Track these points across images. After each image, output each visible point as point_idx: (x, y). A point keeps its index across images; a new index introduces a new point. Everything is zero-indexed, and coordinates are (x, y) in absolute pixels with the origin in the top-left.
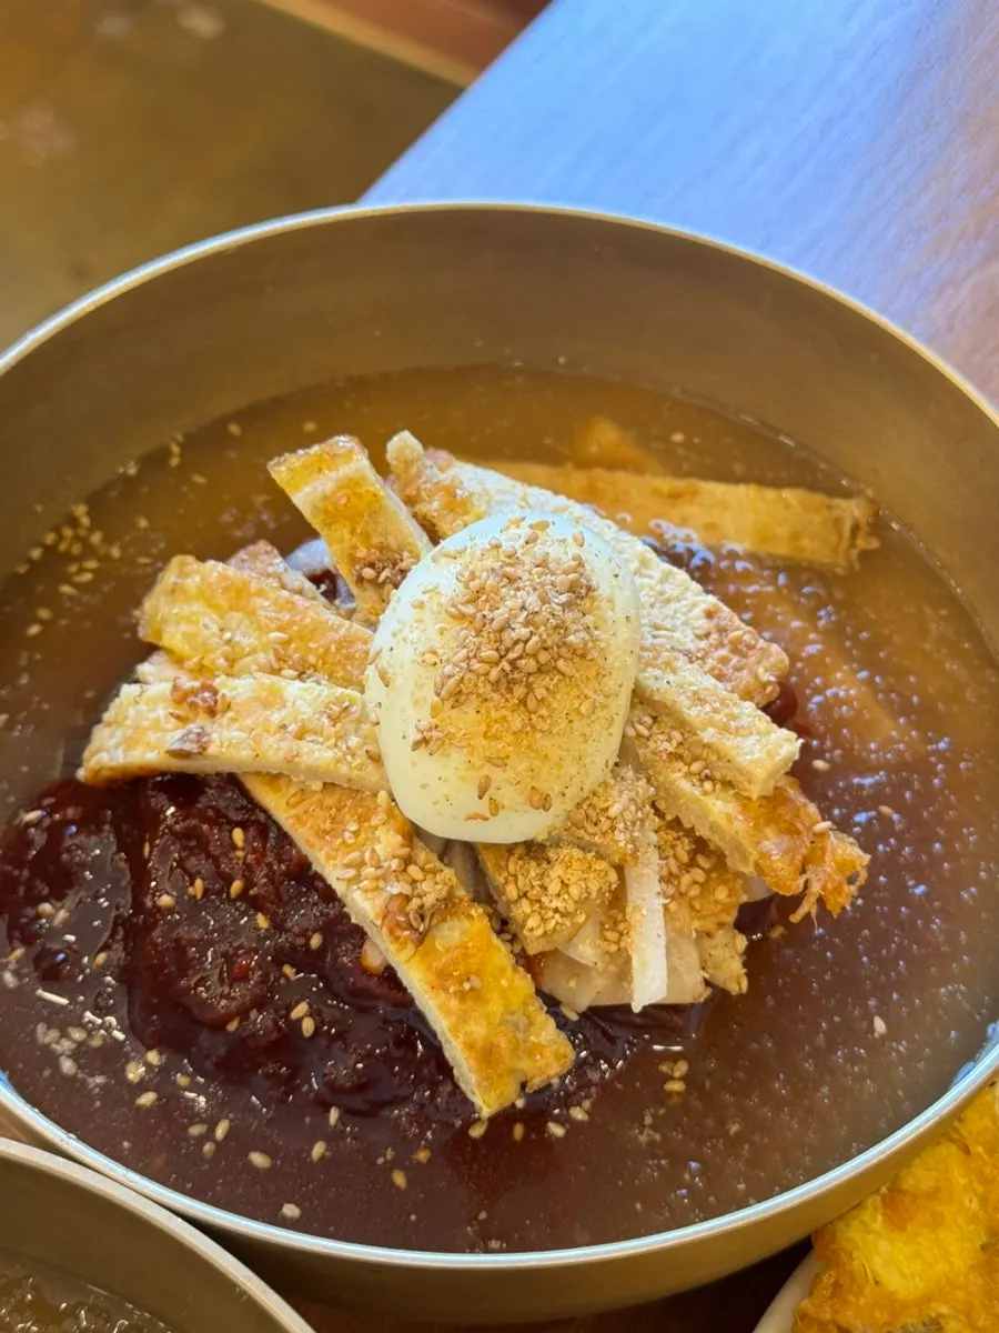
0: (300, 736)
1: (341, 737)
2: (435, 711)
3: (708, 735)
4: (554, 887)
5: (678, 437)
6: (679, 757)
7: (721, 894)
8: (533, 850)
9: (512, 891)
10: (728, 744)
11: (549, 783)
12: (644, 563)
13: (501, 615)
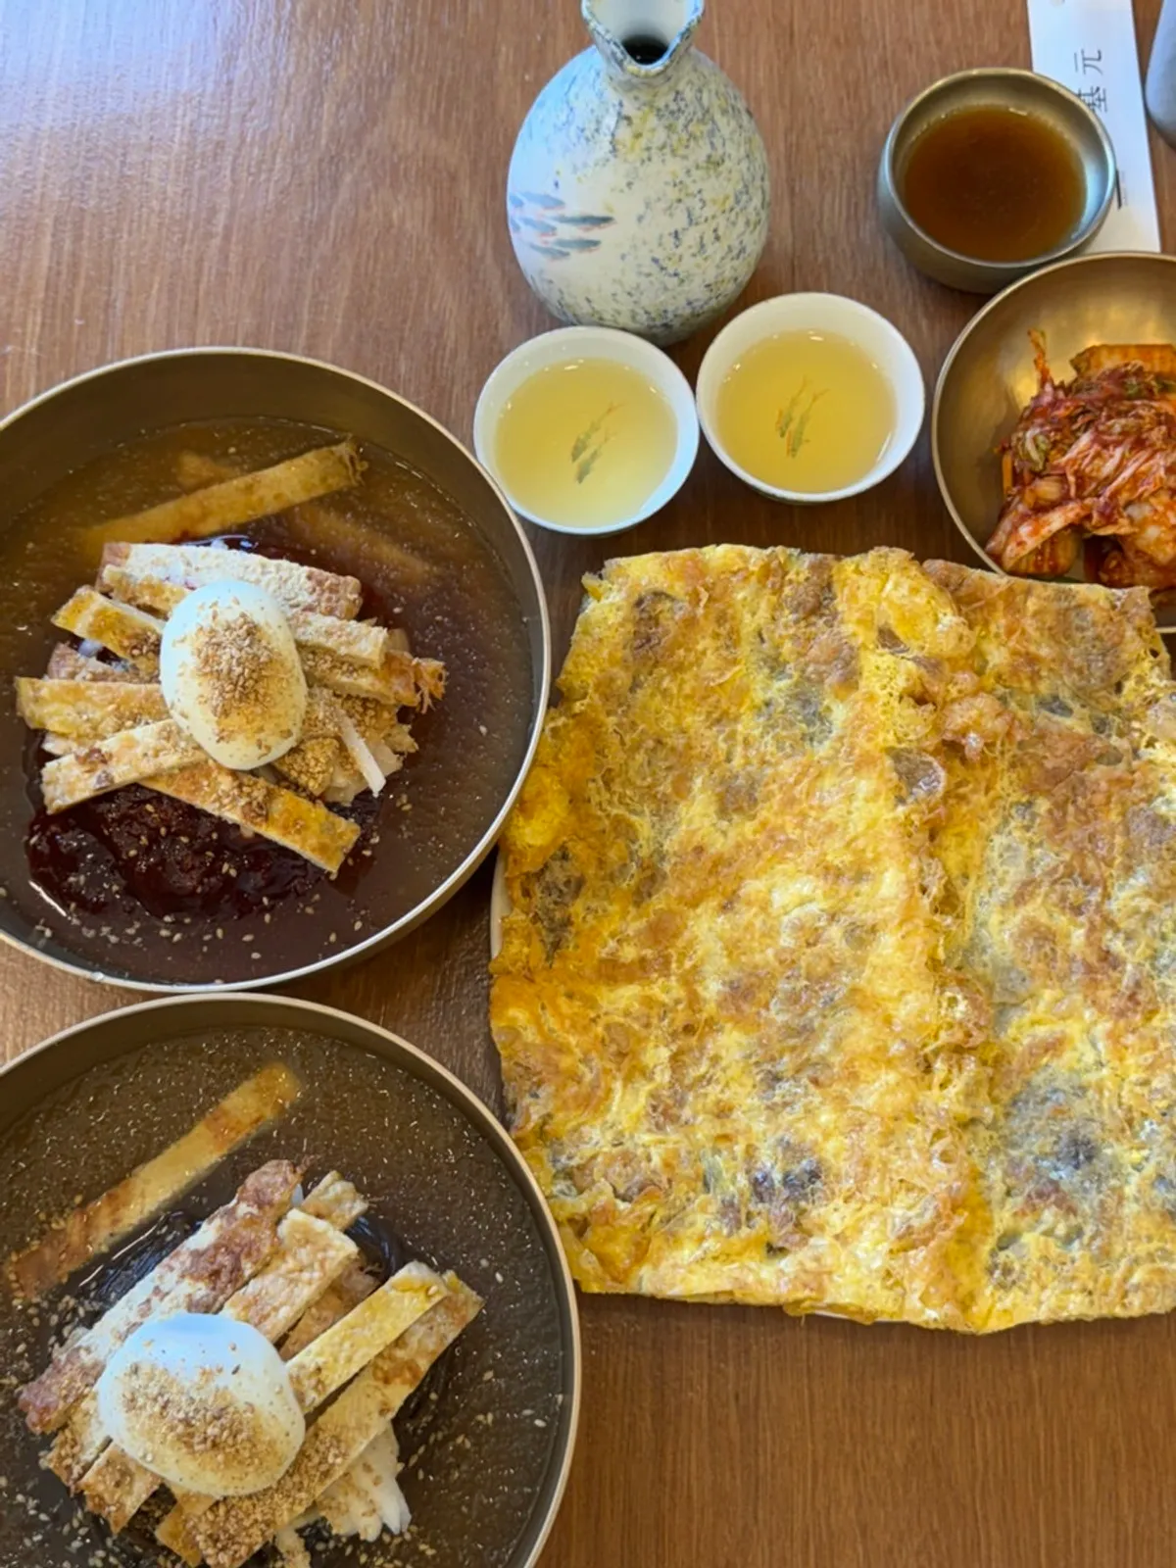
0: (156, 755)
1: (175, 745)
2: (218, 723)
3: (343, 651)
4: (312, 763)
5: (232, 450)
6: (334, 667)
7: (386, 715)
8: (293, 751)
9: (294, 774)
10: (355, 650)
11: (287, 724)
12: (263, 566)
13: (224, 666)
